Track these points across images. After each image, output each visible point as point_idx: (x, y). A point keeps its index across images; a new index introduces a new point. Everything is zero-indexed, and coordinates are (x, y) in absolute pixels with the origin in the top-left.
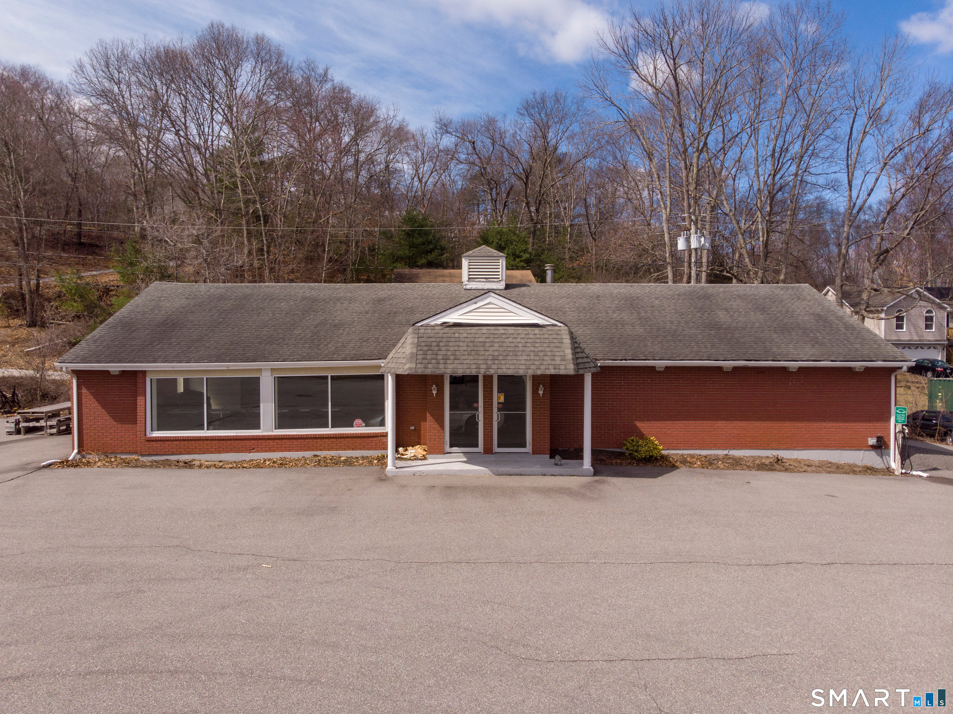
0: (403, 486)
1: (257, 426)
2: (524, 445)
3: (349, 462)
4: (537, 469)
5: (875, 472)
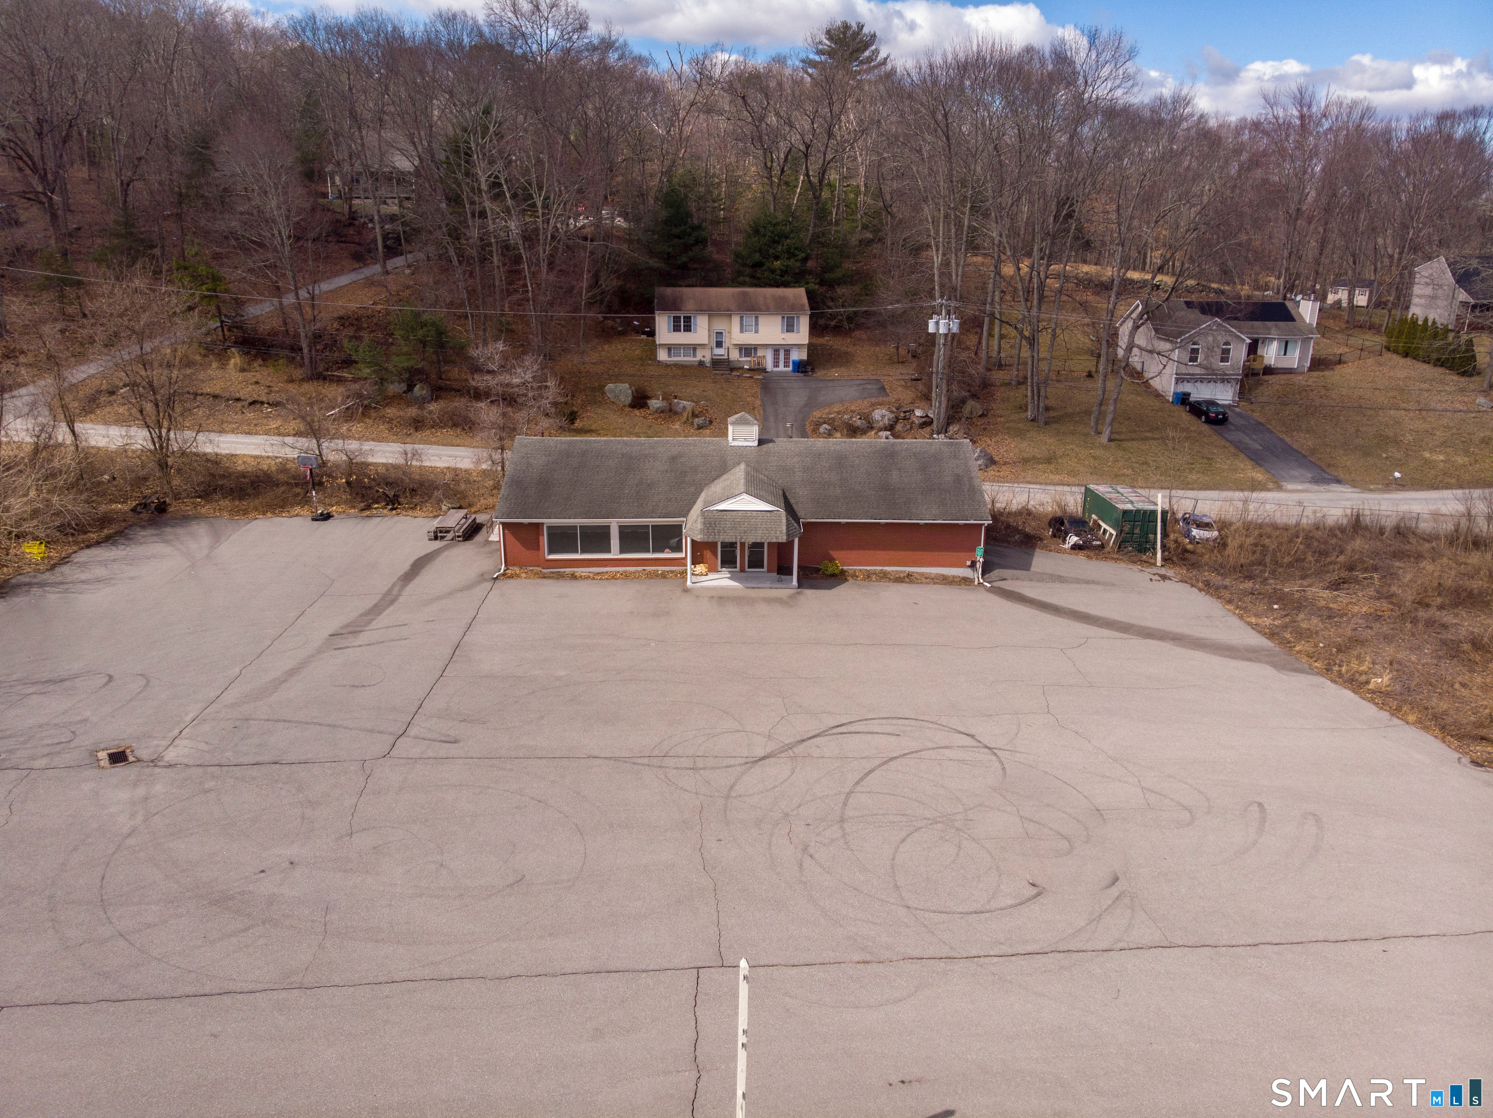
0: (698, 597)
1: (609, 551)
2: (762, 567)
3: (664, 576)
4: (768, 585)
5: (966, 581)
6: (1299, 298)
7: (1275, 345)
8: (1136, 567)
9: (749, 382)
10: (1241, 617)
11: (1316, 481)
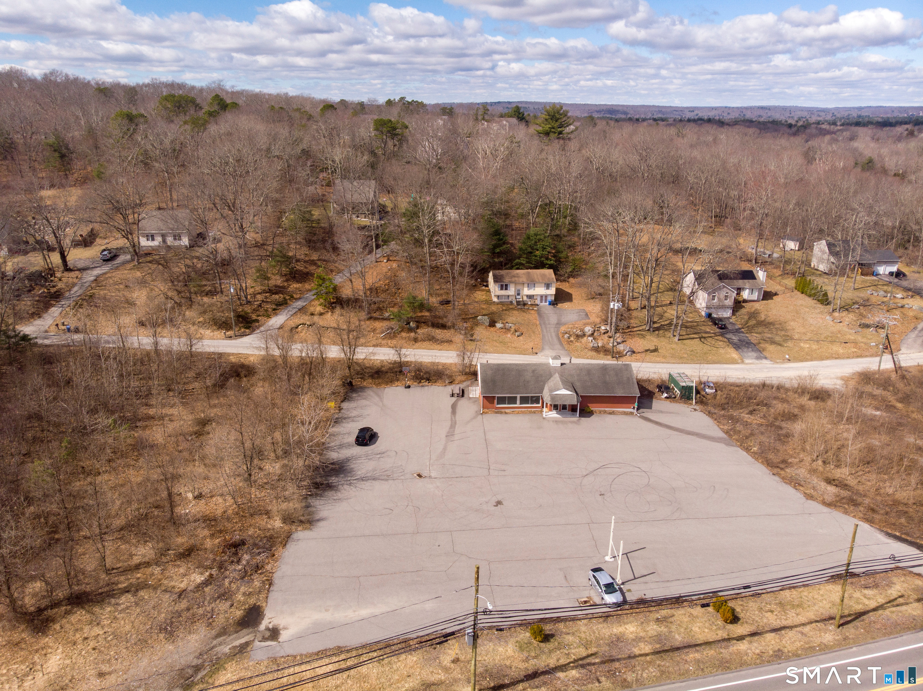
0: (547, 420)
1: (516, 404)
2: (567, 411)
3: (533, 412)
4: (569, 416)
5: (632, 413)
6: (758, 269)
7: (747, 291)
8: (686, 406)
9: (533, 312)
10: (718, 426)
11: (758, 358)
